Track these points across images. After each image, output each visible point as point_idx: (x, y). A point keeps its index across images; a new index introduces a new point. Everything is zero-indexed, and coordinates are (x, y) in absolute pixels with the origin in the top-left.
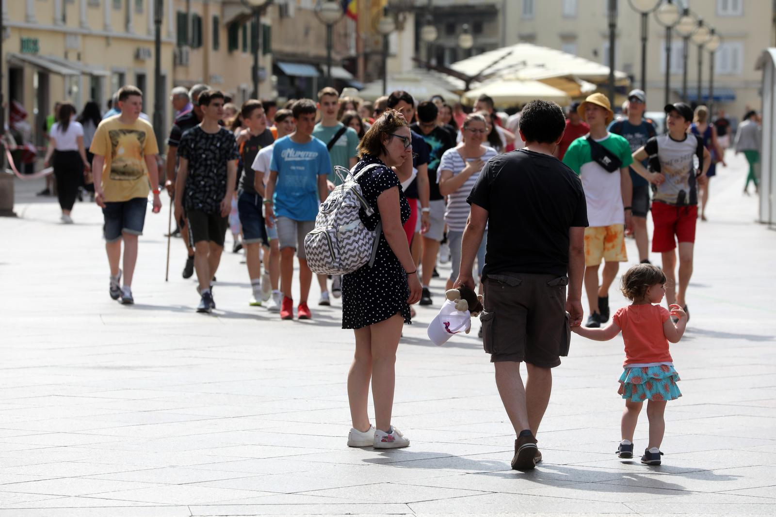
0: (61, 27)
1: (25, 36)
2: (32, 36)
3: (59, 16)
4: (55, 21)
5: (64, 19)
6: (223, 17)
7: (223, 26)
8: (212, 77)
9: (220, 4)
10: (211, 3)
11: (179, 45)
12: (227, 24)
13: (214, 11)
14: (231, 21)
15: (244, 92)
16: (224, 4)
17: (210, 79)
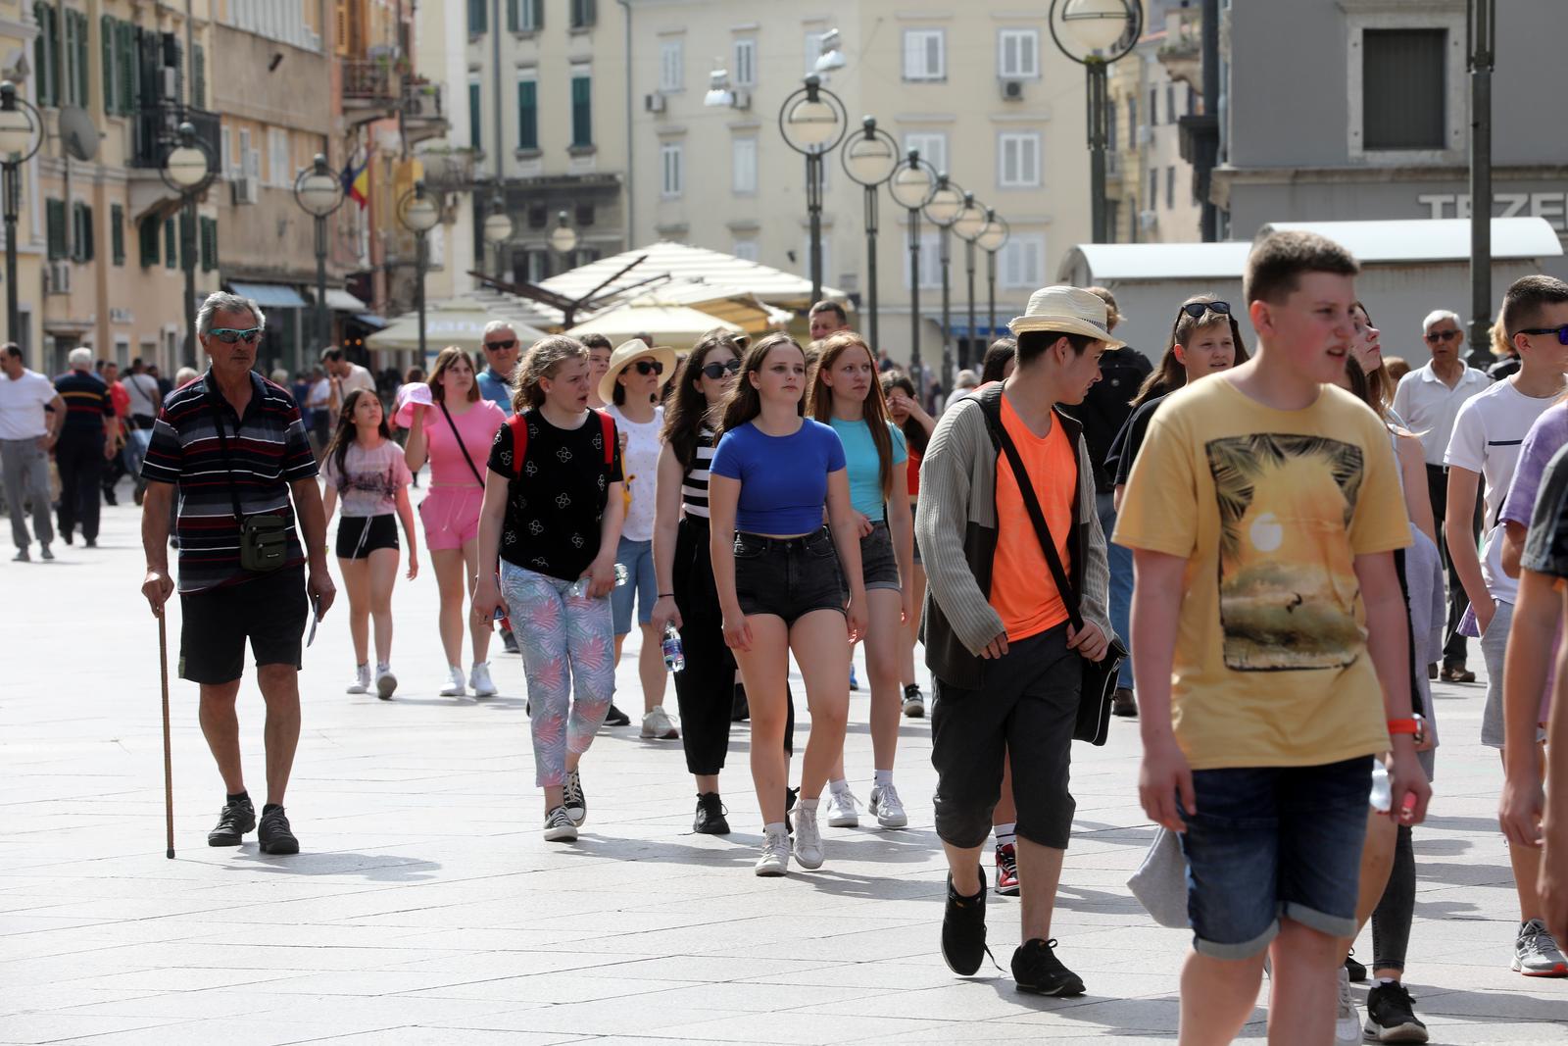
6: (129, 206)
7: (129, 222)
8: (115, 313)
9: (124, 183)
10: (107, 181)
11: (51, 258)
12: (137, 218)
13: (113, 196)
14: (145, 213)
15: (172, 335)
16: (131, 182)
17: (112, 315)
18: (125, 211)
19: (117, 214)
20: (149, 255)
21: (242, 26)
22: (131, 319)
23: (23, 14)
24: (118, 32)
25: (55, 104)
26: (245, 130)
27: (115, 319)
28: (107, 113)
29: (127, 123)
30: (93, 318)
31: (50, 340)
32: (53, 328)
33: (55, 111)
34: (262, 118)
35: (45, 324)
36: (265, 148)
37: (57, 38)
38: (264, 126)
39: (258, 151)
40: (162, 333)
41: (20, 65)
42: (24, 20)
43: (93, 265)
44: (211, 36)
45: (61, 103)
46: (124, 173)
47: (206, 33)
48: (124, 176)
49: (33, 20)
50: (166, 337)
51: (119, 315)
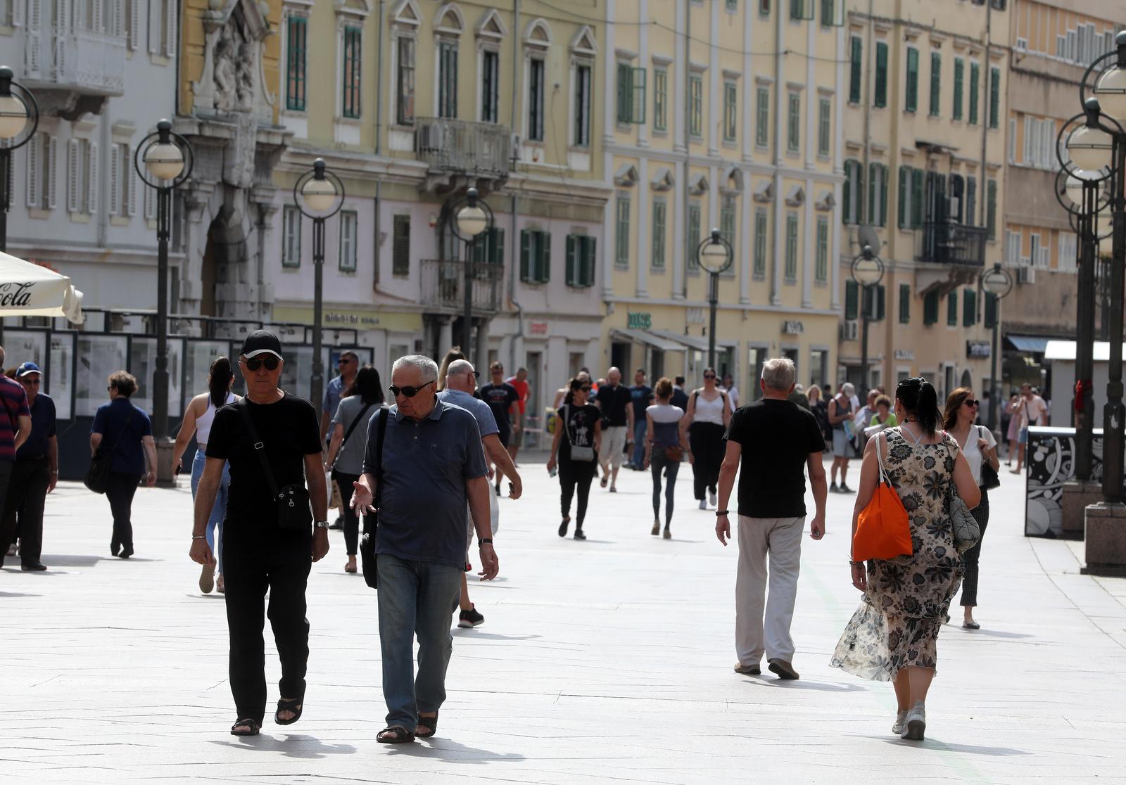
0: (680, 301)
1: (634, 311)
2: (644, 311)
3: (678, 290)
4: (673, 294)
5: (685, 293)
6: (916, 285)
7: (915, 296)
8: (898, 353)
9: (912, 271)
10: (896, 270)
11: (847, 318)
12: (922, 293)
13: (901, 279)
14: (926, 290)
15: (949, 370)
16: (917, 271)
17: (895, 354)
18: (911, 289)
19: (904, 291)
20: (930, 317)
21: (1038, 165)
22: (911, 357)
23: (834, 168)
24: (913, 177)
25: (857, 223)
26: (1036, 235)
27: (898, 357)
28: (900, 227)
29: (919, 234)
30: (881, 356)
31: (844, 368)
32: (843, 361)
33: (857, 227)
34: (1052, 226)
35: (839, 358)
36: (1055, 246)
37: (862, 182)
38: (1055, 231)
39: (1049, 248)
40: (941, 366)
41: (829, 200)
42: (835, 172)
43: (884, 322)
44: (1005, 174)
45: (861, 222)
46: (913, 265)
47: (1000, 173)
48: (913, 267)
49: (842, 171)
50: (944, 370)
51: (901, 354)
